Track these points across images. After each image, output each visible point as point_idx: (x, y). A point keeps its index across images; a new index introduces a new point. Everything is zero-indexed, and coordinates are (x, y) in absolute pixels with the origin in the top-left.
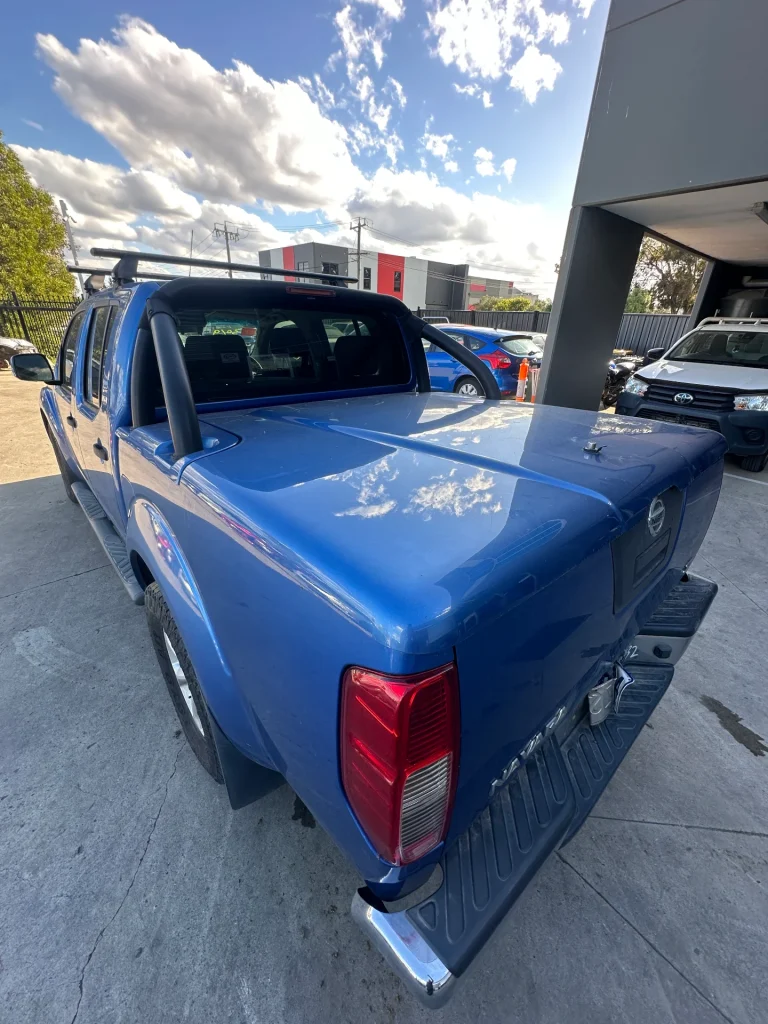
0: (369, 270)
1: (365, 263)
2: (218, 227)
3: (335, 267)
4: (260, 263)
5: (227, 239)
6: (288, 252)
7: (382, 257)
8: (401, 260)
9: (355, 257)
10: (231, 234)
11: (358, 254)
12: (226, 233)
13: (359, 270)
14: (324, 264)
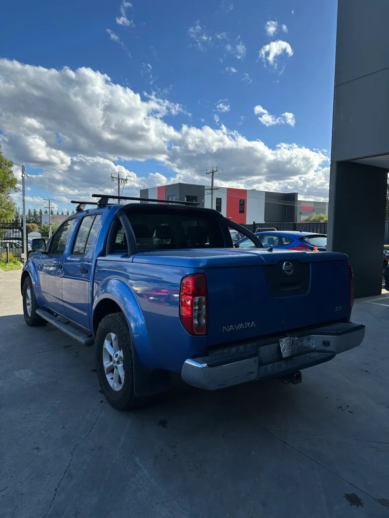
0: (220, 199)
1: (216, 195)
2: (113, 175)
3: (195, 198)
4: (141, 196)
5: (119, 183)
6: (162, 189)
7: (230, 190)
8: (244, 192)
9: (210, 191)
10: (122, 179)
11: (212, 189)
12: (119, 179)
13: (212, 200)
14: (187, 197)
